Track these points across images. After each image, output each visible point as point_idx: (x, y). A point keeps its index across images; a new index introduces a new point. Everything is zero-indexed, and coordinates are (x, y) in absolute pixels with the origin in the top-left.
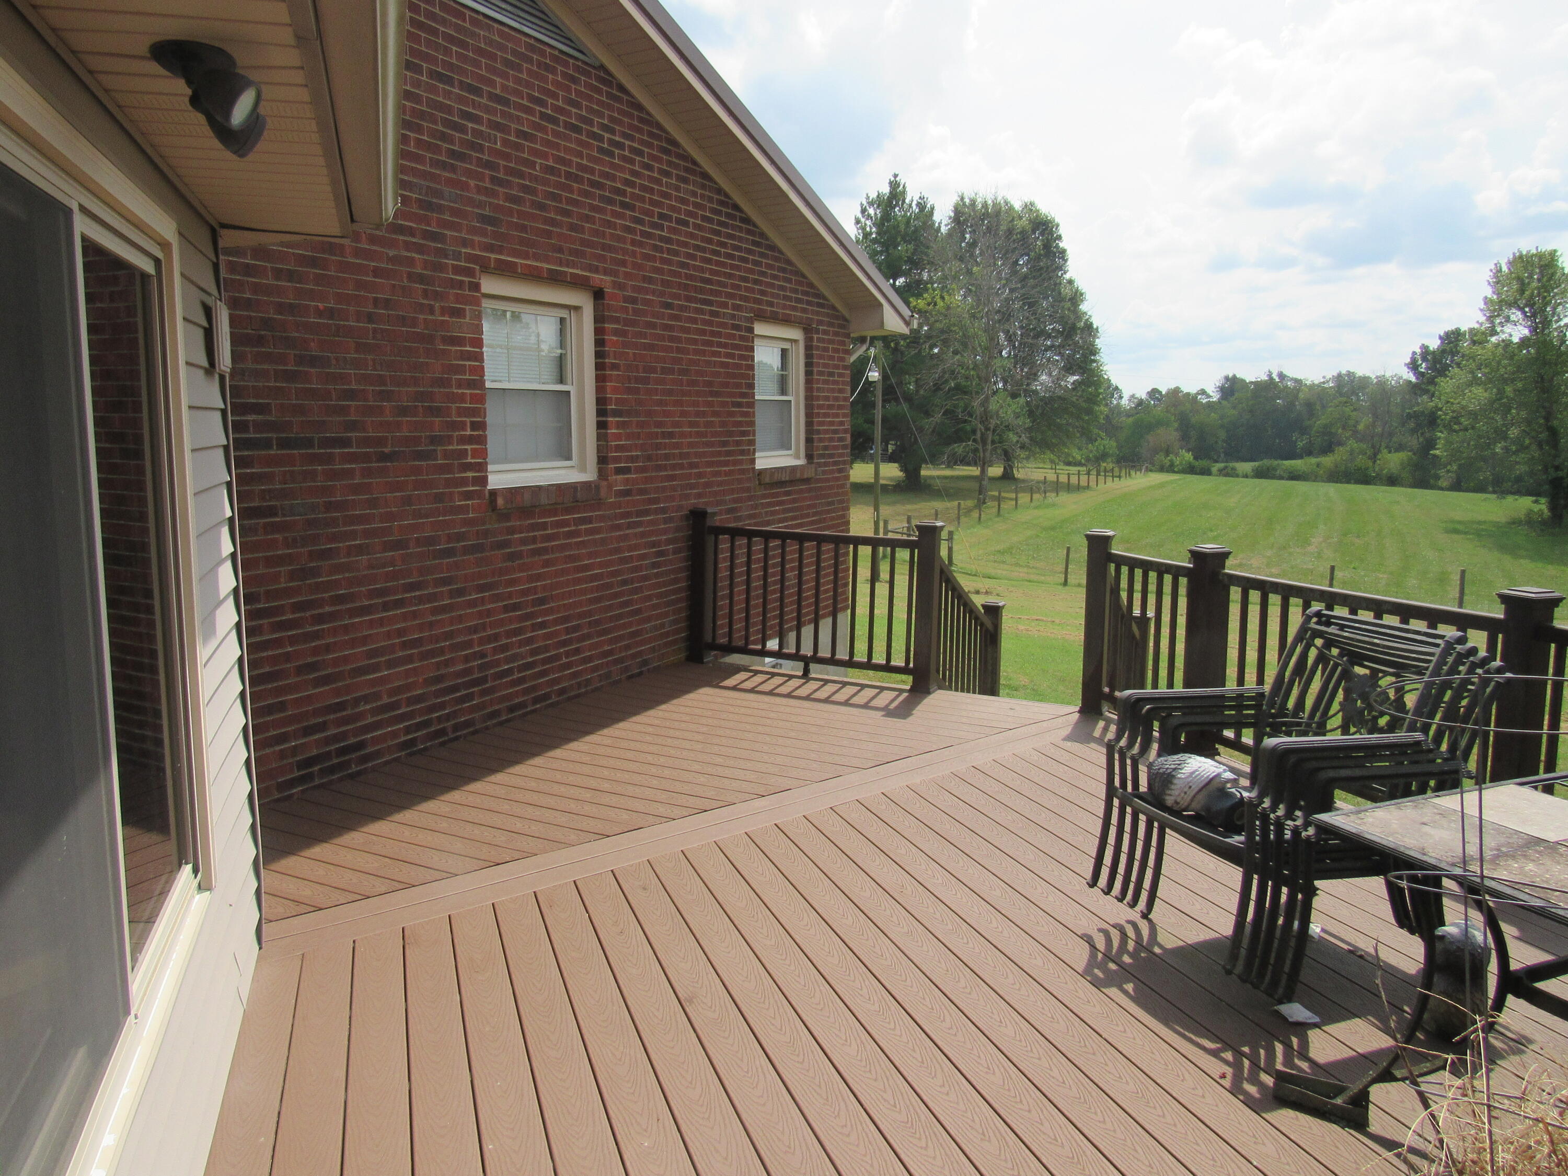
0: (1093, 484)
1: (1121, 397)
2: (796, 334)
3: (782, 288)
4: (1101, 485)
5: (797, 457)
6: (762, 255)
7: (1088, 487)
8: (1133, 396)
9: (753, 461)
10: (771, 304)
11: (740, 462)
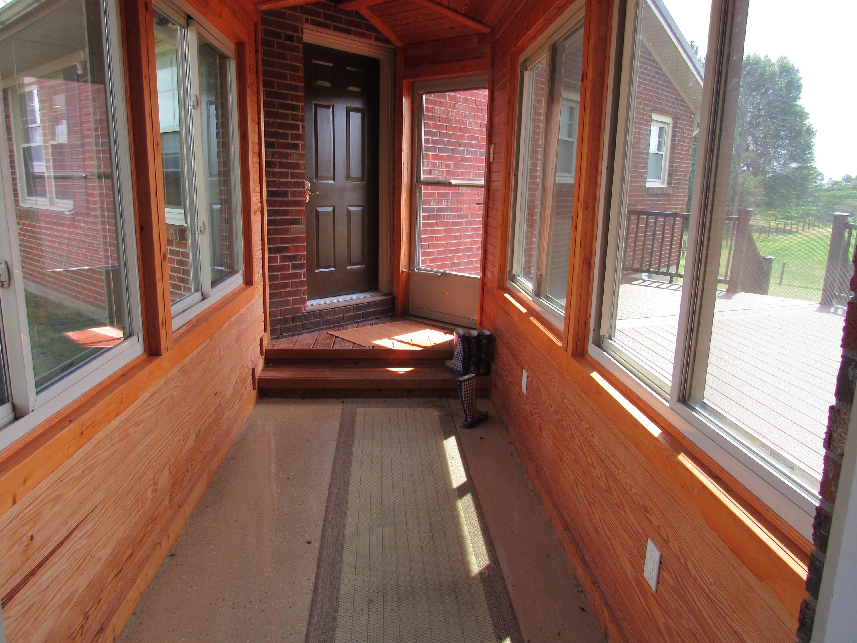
0: (800, 230)
1: (823, 179)
2: (668, 120)
3: (666, 96)
4: (806, 231)
5: (663, 183)
6: (659, 79)
7: (797, 232)
8: (830, 179)
9: (646, 182)
10: (660, 104)
11: (640, 182)
